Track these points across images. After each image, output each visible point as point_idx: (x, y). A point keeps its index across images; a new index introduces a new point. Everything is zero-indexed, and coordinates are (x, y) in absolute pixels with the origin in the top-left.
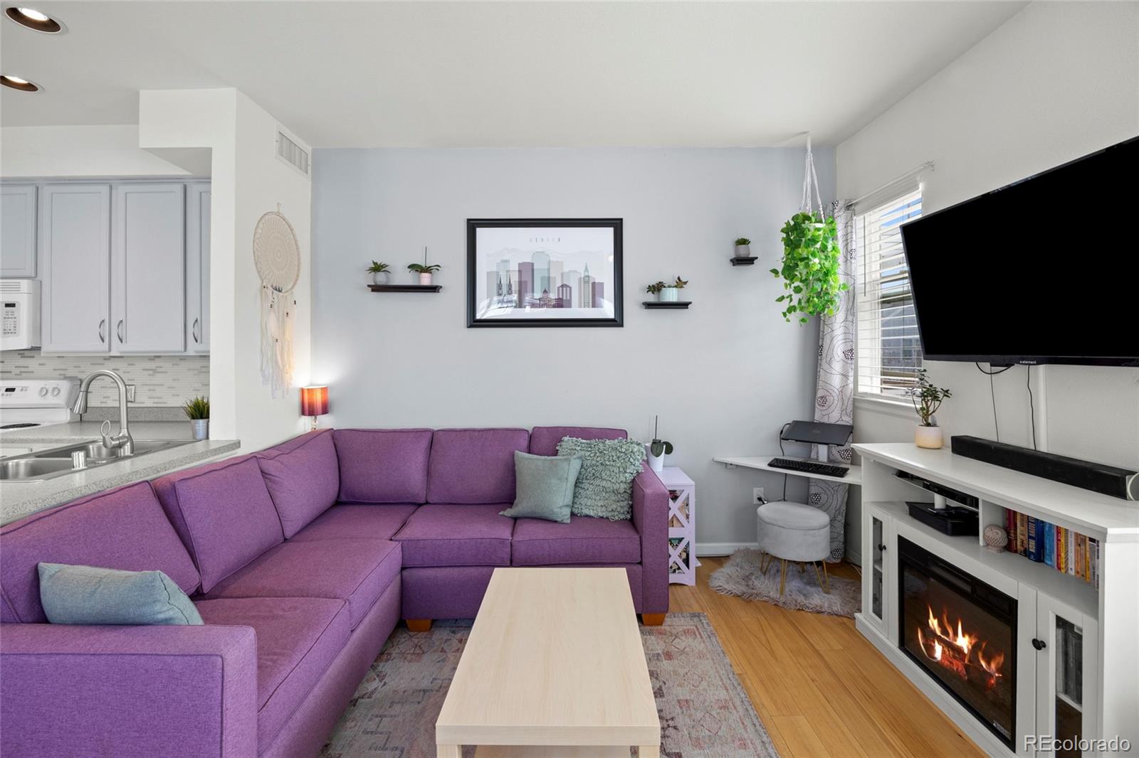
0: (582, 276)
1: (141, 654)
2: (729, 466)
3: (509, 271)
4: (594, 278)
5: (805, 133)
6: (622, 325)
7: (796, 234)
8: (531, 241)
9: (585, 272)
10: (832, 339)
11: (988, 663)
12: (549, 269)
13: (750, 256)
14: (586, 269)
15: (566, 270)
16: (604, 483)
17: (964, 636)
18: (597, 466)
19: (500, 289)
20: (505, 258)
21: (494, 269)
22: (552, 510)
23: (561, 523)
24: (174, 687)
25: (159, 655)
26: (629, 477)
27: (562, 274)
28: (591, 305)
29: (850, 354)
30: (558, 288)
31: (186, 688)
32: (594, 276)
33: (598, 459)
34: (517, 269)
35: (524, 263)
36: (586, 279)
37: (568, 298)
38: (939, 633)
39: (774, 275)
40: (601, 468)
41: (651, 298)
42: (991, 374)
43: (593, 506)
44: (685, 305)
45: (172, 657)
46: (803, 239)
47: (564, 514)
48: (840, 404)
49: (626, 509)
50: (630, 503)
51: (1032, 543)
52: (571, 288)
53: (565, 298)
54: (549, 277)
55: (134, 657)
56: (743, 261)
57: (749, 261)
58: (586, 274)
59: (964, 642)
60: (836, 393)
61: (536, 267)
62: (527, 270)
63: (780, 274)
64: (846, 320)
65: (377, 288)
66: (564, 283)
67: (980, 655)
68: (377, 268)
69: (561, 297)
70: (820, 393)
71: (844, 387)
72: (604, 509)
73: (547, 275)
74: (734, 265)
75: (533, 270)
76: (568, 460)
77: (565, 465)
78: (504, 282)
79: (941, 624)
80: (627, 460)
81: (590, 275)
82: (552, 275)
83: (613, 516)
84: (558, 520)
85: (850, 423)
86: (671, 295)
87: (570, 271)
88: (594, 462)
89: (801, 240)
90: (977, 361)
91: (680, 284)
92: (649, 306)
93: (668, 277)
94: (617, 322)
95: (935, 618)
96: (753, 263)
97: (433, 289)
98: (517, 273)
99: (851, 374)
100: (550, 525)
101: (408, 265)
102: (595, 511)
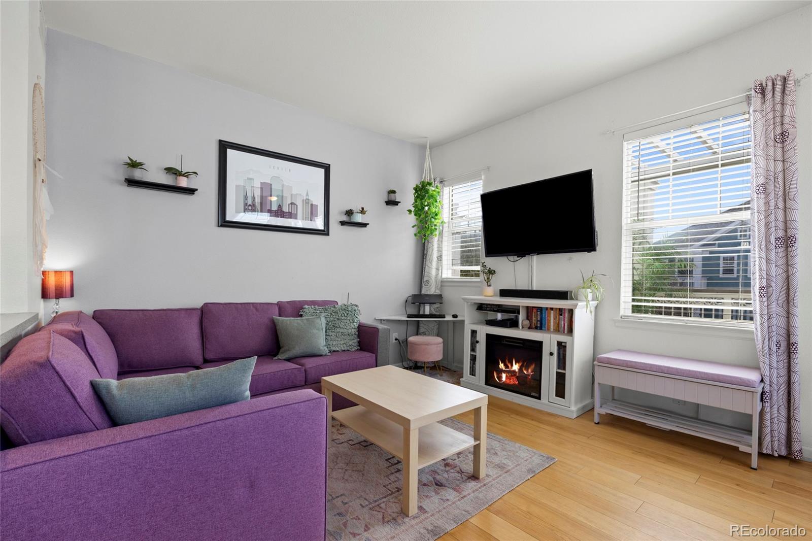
0: (305, 198)
1: (275, 408)
2: (383, 322)
3: (253, 187)
4: (312, 201)
5: (426, 137)
6: (328, 234)
7: (422, 192)
8: (270, 168)
9: (306, 196)
10: (433, 250)
11: (527, 371)
12: (282, 191)
13: (397, 200)
14: (307, 195)
15: (294, 192)
16: (342, 330)
17: (516, 364)
18: (334, 321)
19: (246, 200)
20: (250, 177)
21: (242, 183)
22: (319, 348)
23: (326, 355)
24: (301, 423)
25: (288, 405)
26: (356, 325)
27: (292, 195)
28: (310, 219)
29: (440, 258)
30: (289, 205)
31: (308, 422)
32: (312, 200)
33: (334, 317)
34: (260, 186)
35: (264, 183)
36: (307, 201)
37: (295, 213)
38: (504, 369)
39: (408, 212)
40: (338, 322)
41: (345, 218)
42: (514, 261)
43: (339, 345)
44: (364, 225)
45: (297, 404)
46: (427, 195)
47: (325, 350)
48: (435, 284)
49: (357, 344)
50: (359, 340)
51: (539, 322)
52: (297, 206)
53: (293, 212)
54: (282, 196)
55: (270, 410)
56: (392, 203)
57: (396, 203)
58: (307, 198)
59: (516, 367)
60: (433, 278)
61: (273, 187)
62: (267, 189)
63: (412, 213)
64: (438, 240)
65: (132, 182)
66: (293, 201)
67: (524, 369)
68: (134, 165)
69: (290, 211)
70: (425, 279)
71: (437, 275)
72: (345, 345)
73: (281, 195)
74: (387, 205)
75: (271, 189)
76: (319, 317)
77: (318, 321)
78: (249, 195)
79: (505, 365)
80: (353, 315)
81: (310, 198)
82: (284, 195)
83: (351, 349)
84: (323, 354)
85: (440, 293)
86: (358, 218)
87: (297, 194)
88: (332, 319)
89: (426, 196)
90: (507, 256)
91: (363, 211)
92: (343, 223)
93: (356, 207)
94: (325, 232)
95: (502, 363)
96: (397, 205)
97: (191, 191)
98: (260, 189)
99: (440, 268)
100: (320, 358)
101: (165, 168)
102: (340, 348)
